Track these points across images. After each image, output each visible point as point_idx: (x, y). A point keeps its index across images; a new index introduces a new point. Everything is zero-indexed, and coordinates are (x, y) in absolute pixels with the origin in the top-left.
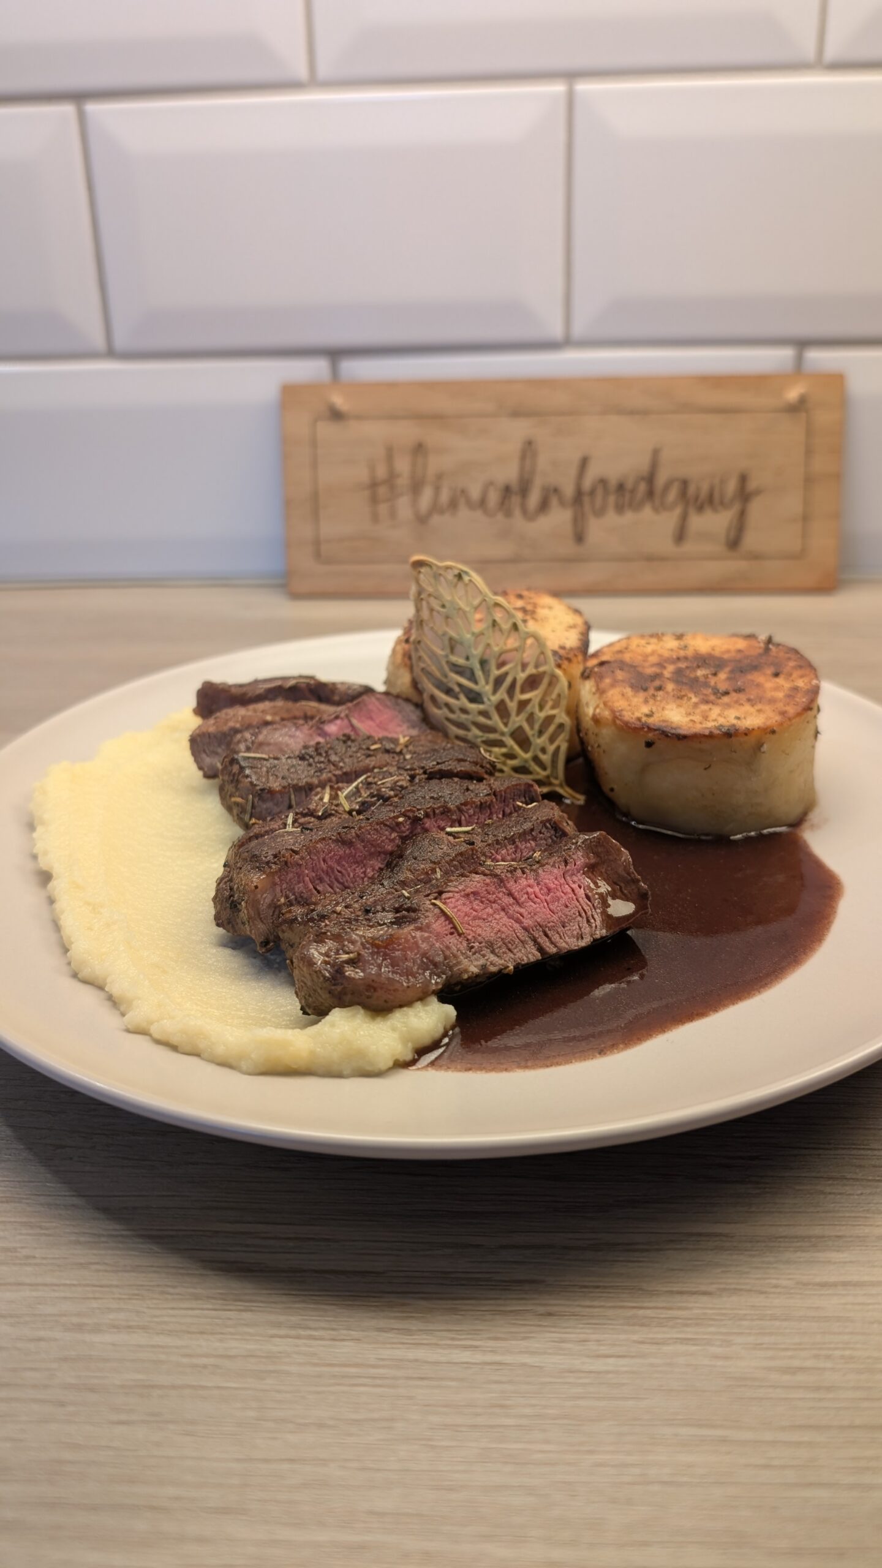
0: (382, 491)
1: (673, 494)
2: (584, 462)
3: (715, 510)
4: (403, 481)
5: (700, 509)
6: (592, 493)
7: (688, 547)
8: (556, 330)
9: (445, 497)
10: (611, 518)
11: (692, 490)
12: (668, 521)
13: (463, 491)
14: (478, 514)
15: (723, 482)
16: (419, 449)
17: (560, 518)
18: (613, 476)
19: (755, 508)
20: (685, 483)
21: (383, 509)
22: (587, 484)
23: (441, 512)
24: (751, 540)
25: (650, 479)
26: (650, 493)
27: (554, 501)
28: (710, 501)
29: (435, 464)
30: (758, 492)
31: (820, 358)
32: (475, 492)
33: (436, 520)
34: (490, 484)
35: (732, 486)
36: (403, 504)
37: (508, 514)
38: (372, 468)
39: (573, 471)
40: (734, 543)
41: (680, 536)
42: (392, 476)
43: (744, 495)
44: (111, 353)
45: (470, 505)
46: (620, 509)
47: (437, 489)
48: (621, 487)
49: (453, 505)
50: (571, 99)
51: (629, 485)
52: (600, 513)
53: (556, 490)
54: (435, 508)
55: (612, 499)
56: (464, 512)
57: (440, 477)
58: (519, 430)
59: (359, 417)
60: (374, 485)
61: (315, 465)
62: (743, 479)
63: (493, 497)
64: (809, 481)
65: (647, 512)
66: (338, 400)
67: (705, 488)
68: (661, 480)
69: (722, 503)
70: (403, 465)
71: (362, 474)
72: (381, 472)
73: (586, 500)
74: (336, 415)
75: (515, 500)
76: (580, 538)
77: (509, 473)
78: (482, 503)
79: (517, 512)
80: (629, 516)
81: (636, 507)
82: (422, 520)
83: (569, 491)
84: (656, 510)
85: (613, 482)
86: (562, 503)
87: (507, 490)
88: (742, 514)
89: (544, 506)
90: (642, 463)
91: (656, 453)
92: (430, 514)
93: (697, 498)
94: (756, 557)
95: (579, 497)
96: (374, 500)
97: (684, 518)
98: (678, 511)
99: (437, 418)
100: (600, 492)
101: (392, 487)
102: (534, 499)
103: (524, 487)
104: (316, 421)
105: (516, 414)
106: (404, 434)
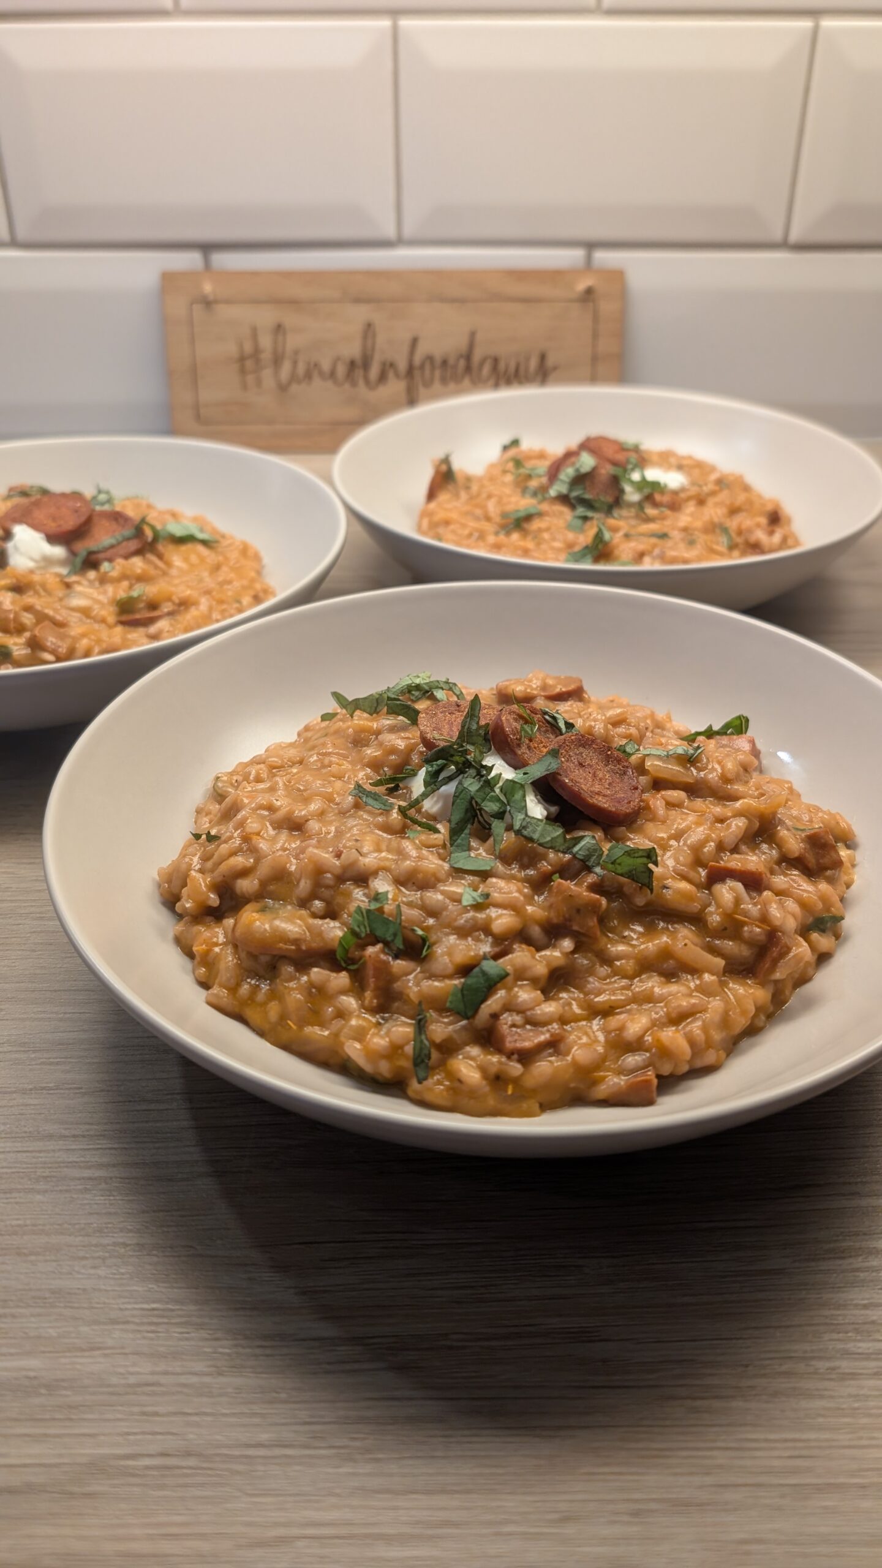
0: (249, 364)
1: (486, 369)
2: (414, 342)
3: (520, 383)
4: (266, 356)
5: (509, 382)
6: (422, 367)
8: (389, 231)
9: (301, 369)
10: (437, 389)
11: (502, 366)
13: (316, 365)
14: (329, 384)
15: (528, 359)
16: (279, 329)
17: (395, 387)
18: (438, 355)
20: (496, 361)
21: (250, 378)
22: (418, 359)
23: (299, 382)
25: (468, 357)
26: (468, 369)
27: (391, 374)
28: (516, 376)
29: (293, 342)
30: (555, 368)
31: (604, 258)
32: (326, 366)
33: (295, 388)
34: (338, 358)
35: (533, 363)
36: (267, 374)
37: (354, 384)
38: (241, 346)
39: (405, 349)
42: (257, 351)
43: (544, 371)
44: (14, 243)
45: (321, 374)
46: (444, 379)
47: (295, 363)
48: (445, 363)
49: (308, 376)
50: (395, 30)
51: (451, 362)
52: (428, 382)
53: (392, 365)
54: (294, 378)
55: (437, 373)
56: (317, 381)
57: (296, 352)
58: (361, 314)
59: (228, 302)
60: (242, 359)
61: (192, 341)
62: (543, 357)
63: (341, 370)
64: (595, 359)
65: (466, 384)
66: (208, 288)
67: (513, 364)
68: (477, 357)
69: (526, 378)
70: (266, 342)
71: (232, 349)
72: (248, 348)
73: (417, 373)
74: (207, 302)
75: (359, 373)
77: (353, 350)
78: (332, 374)
79: (361, 382)
80: (452, 388)
81: (457, 380)
82: (283, 388)
83: (402, 366)
84: (474, 383)
85: (438, 360)
86: (397, 375)
87: (352, 364)
89: (383, 377)
90: (462, 343)
91: (473, 335)
92: (289, 383)
93: (506, 373)
95: (410, 371)
96: (243, 371)
98: (491, 383)
99: (293, 303)
100: (428, 367)
101: (258, 361)
102: (374, 372)
103: (366, 363)
104: (192, 304)
105: (358, 300)
106: (265, 317)
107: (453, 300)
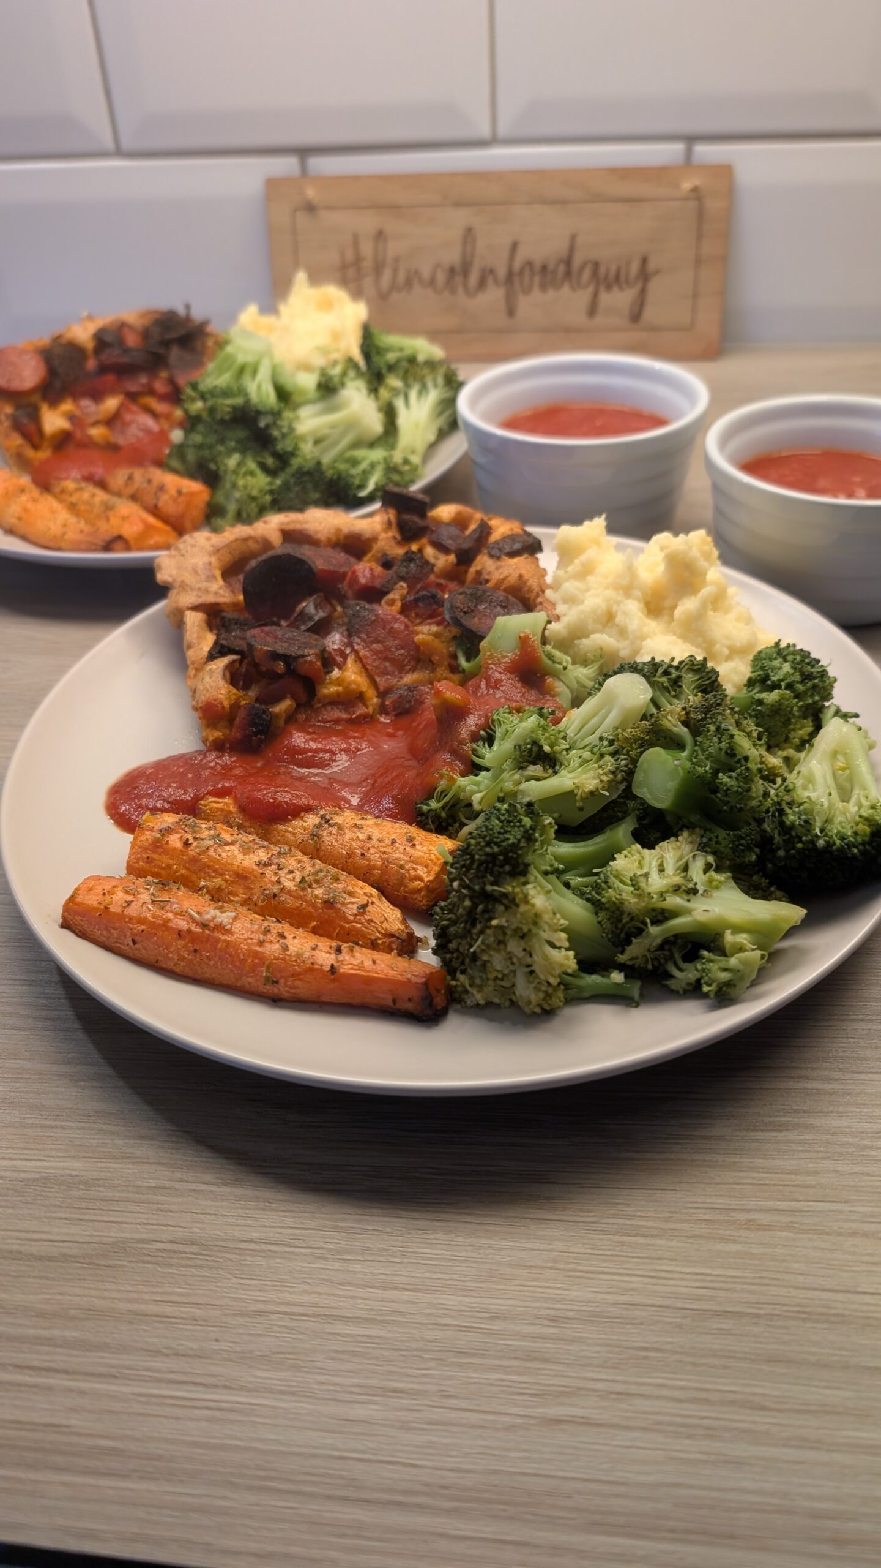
0: (350, 272)
1: (587, 274)
2: (515, 246)
3: (621, 288)
4: (368, 264)
5: (609, 287)
6: (521, 273)
7: (599, 320)
8: (485, 130)
9: (401, 277)
10: (536, 294)
11: (602, 271)
12: (583, 297)
13: (416, 272)
14: (429, 292)
15: (628, 263)
16: (380, 236)
17: (494, 295)
18: (538, 260)
19: (653, 285)
20: (596, 265)
22: (517, 265)
23: (399, 290)
24: (649, 314)
25: (568, 262)
26: (568, 274)
27: (490, 281)
28: (616, 281)
29: (393, 248)
30: (657, 272)
31: (706, 152)
32: (426, 273)
33: (395, 297)
34: (438, 266)
35: (635, 267)
36: (368, 283)
37: (453, 292)
38: (342, 253)
39: (505, 254)
40: (636, 316)
41: (592, 310)
42: (358, 260)
43: (645, 275)
44: (119, 152)
45: (422, 284)
46: (543, 287)
47: (395, 271)
48: (544, 268)
49: (408, 283)
51: (551, 267)
52: (527, 291)
53: (492, 271)
54: (394, 286)
55: (537, 279)
56: (417, 290)
57: (397, 260)
58: (460, 218)
59: (330, 208)
60: (343, 267)
61: (295, 250)
62: (644, 261)
63: (441, 277)
64: (698, 262)
65: (566, 290)
66: (311, 193)
67: (613, 269)
68: (577, 262)
69: (627, 282)
70: (367, 249)
71: (333, 257)
72: (350, 256)
73: (516, 279)
74: (310, 208)
75: (459, 280)
76: (511, 312)
77: (453, 256)
78: (432, 282)
79: (460, 290)
80: (551, 293)
81: (557, 286)
82: (383, 297)
83: (502, 272)
84: (573, 289)
85: (538, 265)
86: (497, 282)
87: (452, 271)
88: (643, 292)
89: (482, 284)
90: (562, 246)
91: (573, 238)
92: (389, 291)
93: (606, 277)
94: (654, 329)
95: (510, 275)
97: (596, 295)
98: (591, 289)
99: (395, 208)
100: (527, 272)
101: (359, 269)
102: (474, 279)
103: (465, 268)
104: (296, 211)
105: (458, 204)
106: (367, 223)
107: (554, 202)
